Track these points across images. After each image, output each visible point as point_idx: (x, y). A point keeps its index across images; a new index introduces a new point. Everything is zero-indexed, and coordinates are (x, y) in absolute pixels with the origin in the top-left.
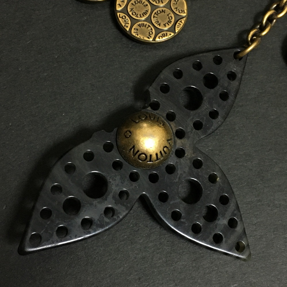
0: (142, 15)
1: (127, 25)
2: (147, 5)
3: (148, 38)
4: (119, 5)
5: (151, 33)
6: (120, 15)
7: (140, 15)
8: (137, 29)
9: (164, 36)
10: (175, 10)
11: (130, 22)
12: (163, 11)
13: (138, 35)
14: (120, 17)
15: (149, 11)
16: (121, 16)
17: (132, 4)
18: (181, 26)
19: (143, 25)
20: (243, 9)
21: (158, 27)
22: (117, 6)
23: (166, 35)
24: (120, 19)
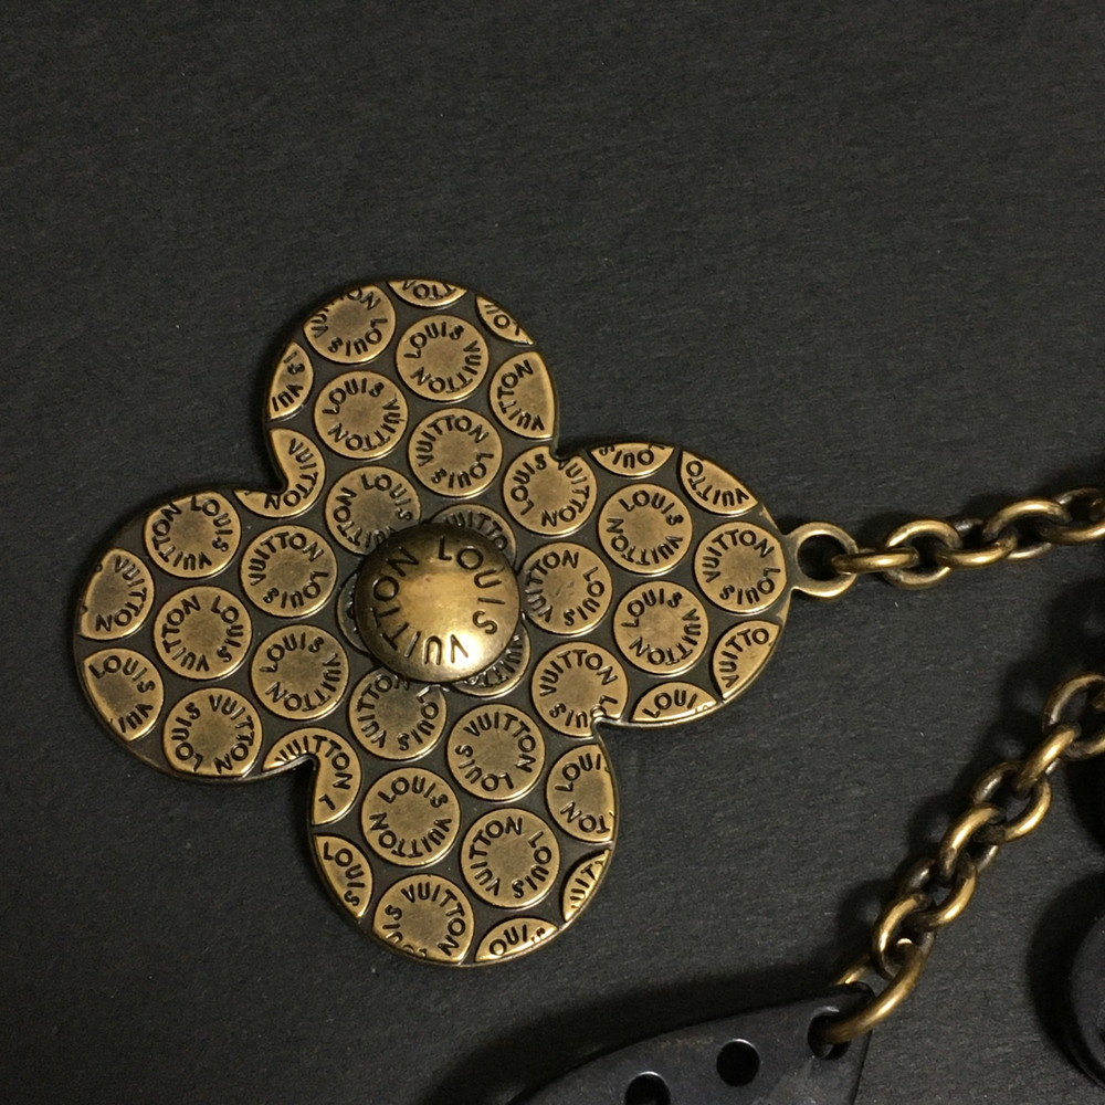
0: (421, 848)
1: (356, 891)
2: (444, 799)
3: (445, 948)
4: (326, 799)
5: (457, 927)
6: (326, 846)
7: (414, 845)
8: (399, 911)
9: (513, 938)
10: (562, 820)
11: (368, 879)
12: (511, 823)
13: (399, 935)
14: (327, 857)
15: (455, 827)
16: (332, 853)
17: (382, 795)
18: (588, 891)
19: (424, 892)
20: (861, 783)
21: (489, 897)
22: (319, 807)
23: (520, 933)
24: (326, 864)
